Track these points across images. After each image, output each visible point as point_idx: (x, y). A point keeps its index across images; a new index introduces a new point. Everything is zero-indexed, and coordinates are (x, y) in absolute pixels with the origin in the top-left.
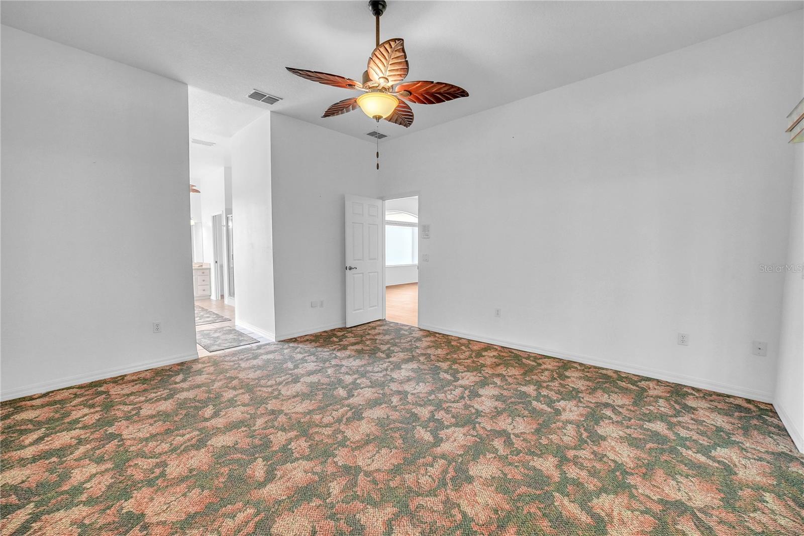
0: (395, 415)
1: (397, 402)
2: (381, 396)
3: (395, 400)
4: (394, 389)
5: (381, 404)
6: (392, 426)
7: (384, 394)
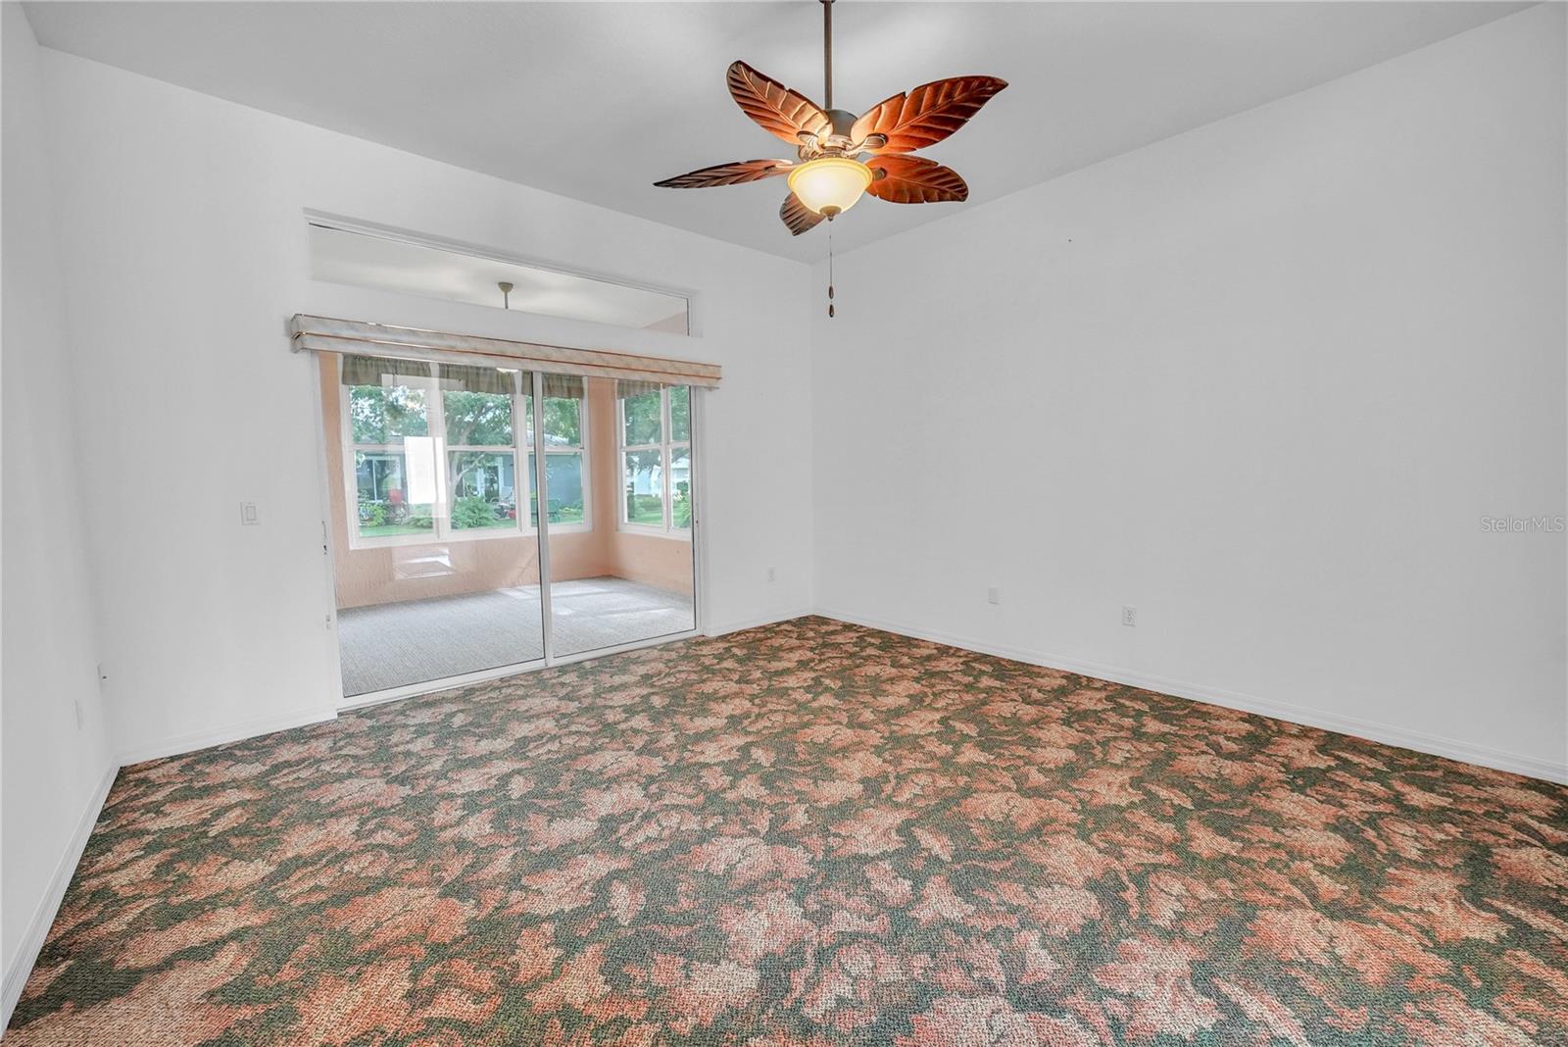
0: (803, 784)
1: (795, 811)
2: (833, 830)
3: (799, 817)
4: (798, 852)
5: (831, 808)
6: (809, 768)
7: (825, 833)
